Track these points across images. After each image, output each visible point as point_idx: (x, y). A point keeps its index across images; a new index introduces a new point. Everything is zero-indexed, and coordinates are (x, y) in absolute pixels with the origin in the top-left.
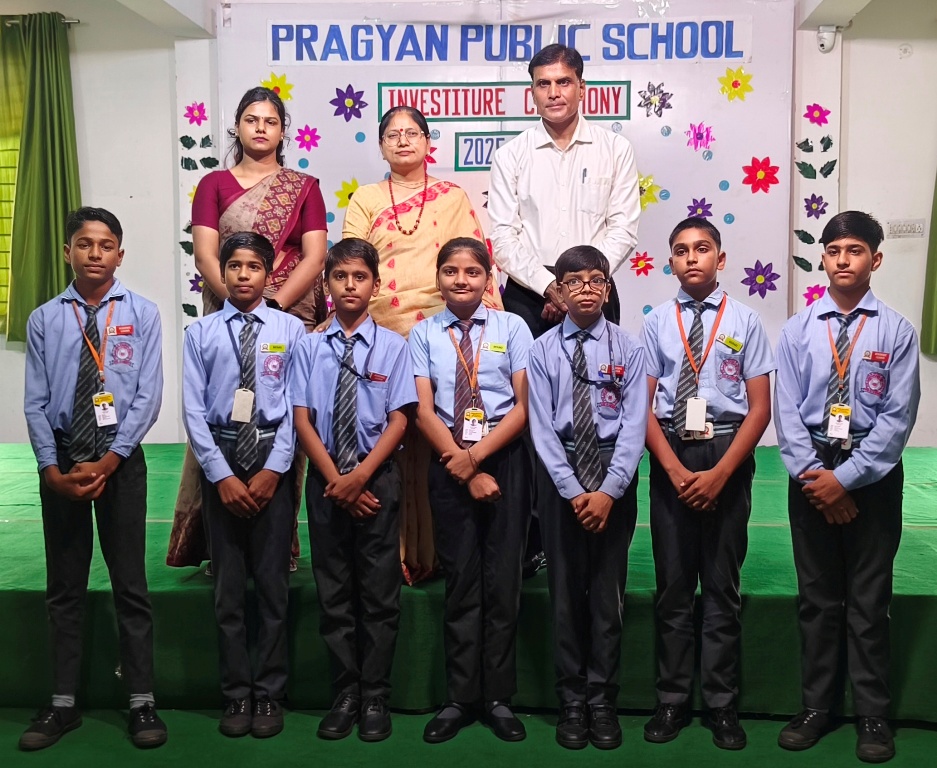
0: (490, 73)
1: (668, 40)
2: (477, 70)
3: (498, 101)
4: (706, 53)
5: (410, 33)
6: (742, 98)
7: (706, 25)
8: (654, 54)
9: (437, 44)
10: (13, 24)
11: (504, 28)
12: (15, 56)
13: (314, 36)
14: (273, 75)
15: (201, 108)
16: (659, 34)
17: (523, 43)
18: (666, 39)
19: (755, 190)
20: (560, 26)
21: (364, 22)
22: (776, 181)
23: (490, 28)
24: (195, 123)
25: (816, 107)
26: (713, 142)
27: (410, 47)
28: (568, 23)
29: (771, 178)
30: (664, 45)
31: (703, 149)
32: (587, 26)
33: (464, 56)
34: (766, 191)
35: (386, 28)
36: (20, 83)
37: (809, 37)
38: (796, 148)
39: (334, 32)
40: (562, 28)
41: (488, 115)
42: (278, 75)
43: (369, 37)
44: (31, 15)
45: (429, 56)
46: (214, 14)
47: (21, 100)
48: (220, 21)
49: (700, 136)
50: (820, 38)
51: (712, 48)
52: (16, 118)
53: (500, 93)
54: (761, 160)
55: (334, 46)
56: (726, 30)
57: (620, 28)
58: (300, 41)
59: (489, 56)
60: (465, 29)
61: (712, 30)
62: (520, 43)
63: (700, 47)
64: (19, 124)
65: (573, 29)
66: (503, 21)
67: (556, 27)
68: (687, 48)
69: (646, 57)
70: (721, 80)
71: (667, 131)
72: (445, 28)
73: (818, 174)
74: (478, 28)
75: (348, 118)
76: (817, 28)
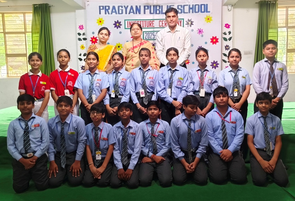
0: (151, 17)
1: (192, 9)
2: (148, 16)
3: (153, 24)
4: (202, 12)
5: (132, 7)
6: (210, 22)
7: (201, 5)
8: (189, 12)
9: (138, 10)
10: (36, 6)
11: (154, 6)
12: (37, 14)
13: (109, 9)
14: (99, 18)
15: (82, 26)
16: (190, 7)
17: (158, 10)
19: (213, 44)
21: (121, 5)
22: (218, 42)
23: (151, 6)
24: (81, 30)
25: (227, 24)
26: (203, 33)
27: (132, 11)
29: (217, 41)
30: (192, 10)
31: (201, 34)
32: (174, 6)
33: (145, 13)
34: (216, 44)
35: (126, 7)
36: (39, 21)
37: (225, 8)
38: (223, 34)
39: (114, 7)
40: (168, 6)
41: (151, 27)
42: (101, 18)
43: (122, 9)
44: (41, 4)
45: (136, 13)
46: (85, 4)
47: (39, 25)
48: (86, 5)
49: (200, 31)
50: (228, 8)
51: (203, 10)
52: (38, 29)
53: (153, 22)
54: (214, 37)
55: (114, 11)
56: (206, 6)
57: (181, 6)
58: (106, 10)
59: (151, 13)
60: (145, 7)
61: (203, 6)
63: (200, 10)
64: (39, 30)
66: (154, 4)
67: (166, 6)
68: (197, 10)
69: (187, 13)
70: (205, 18)
71: (193, 30)
72: (140, 6)
73: (228, 40)
74: (148, 6)
75: (117, 28)
76: (227, 5)
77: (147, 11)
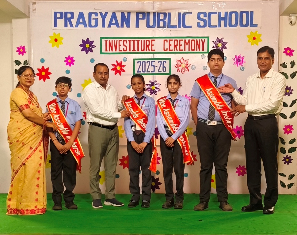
0: (148, 33)
2: (143, 32)
3: (152, 45)
4: (242, 25)
5: (114, 16)
6: (257, 44)
7: (242, 13)
8: (219, 25)
9: (125, 20)
11: (154, 13)
13: (72, 17)
14: (54, 34)
15: (23, 48)
16: (222, 17)
17: (163, 20)
18: (224, 19)
20: (179, 13)
21: (94, 11)
23: (148, 14)
24: (21, 54)
25: (288, 49)
26: (245, 63)
27: (114, 22)
28: (182, 12)
30: (224, 21)
31: (240, 66)
32: (191, 13)
33: (137, 26)
35: (104, 14)
37: (286, 18)
38: (280, 66)
39: (81, 15)
40: (179, 14)
41: (148, 51)
42: (57, 33)
43: (96, 17)
45: (122, 26)
46: (29, 7)
48: (31, 10)
49: (239, 61)
50: (290, 19)
51: (244, 23)
53: (153, 42)
55: (81, 21)
56: (250, 15)
57: (205, 14)
58: (66, 19)
59: (148, 26)
60: (138, 14)
61: (244, 15)
62: (162, 20)
63: (239, 22)
65: (184, 14)
66: (154, 11)
67: (177, 13)
68: (233, 23)
69: (216, 26)
70: (248, 36)
72: (129, 14)
74: (143, 13)
75: (87, 53)
76: (289, 15)
77: (143, 23)
